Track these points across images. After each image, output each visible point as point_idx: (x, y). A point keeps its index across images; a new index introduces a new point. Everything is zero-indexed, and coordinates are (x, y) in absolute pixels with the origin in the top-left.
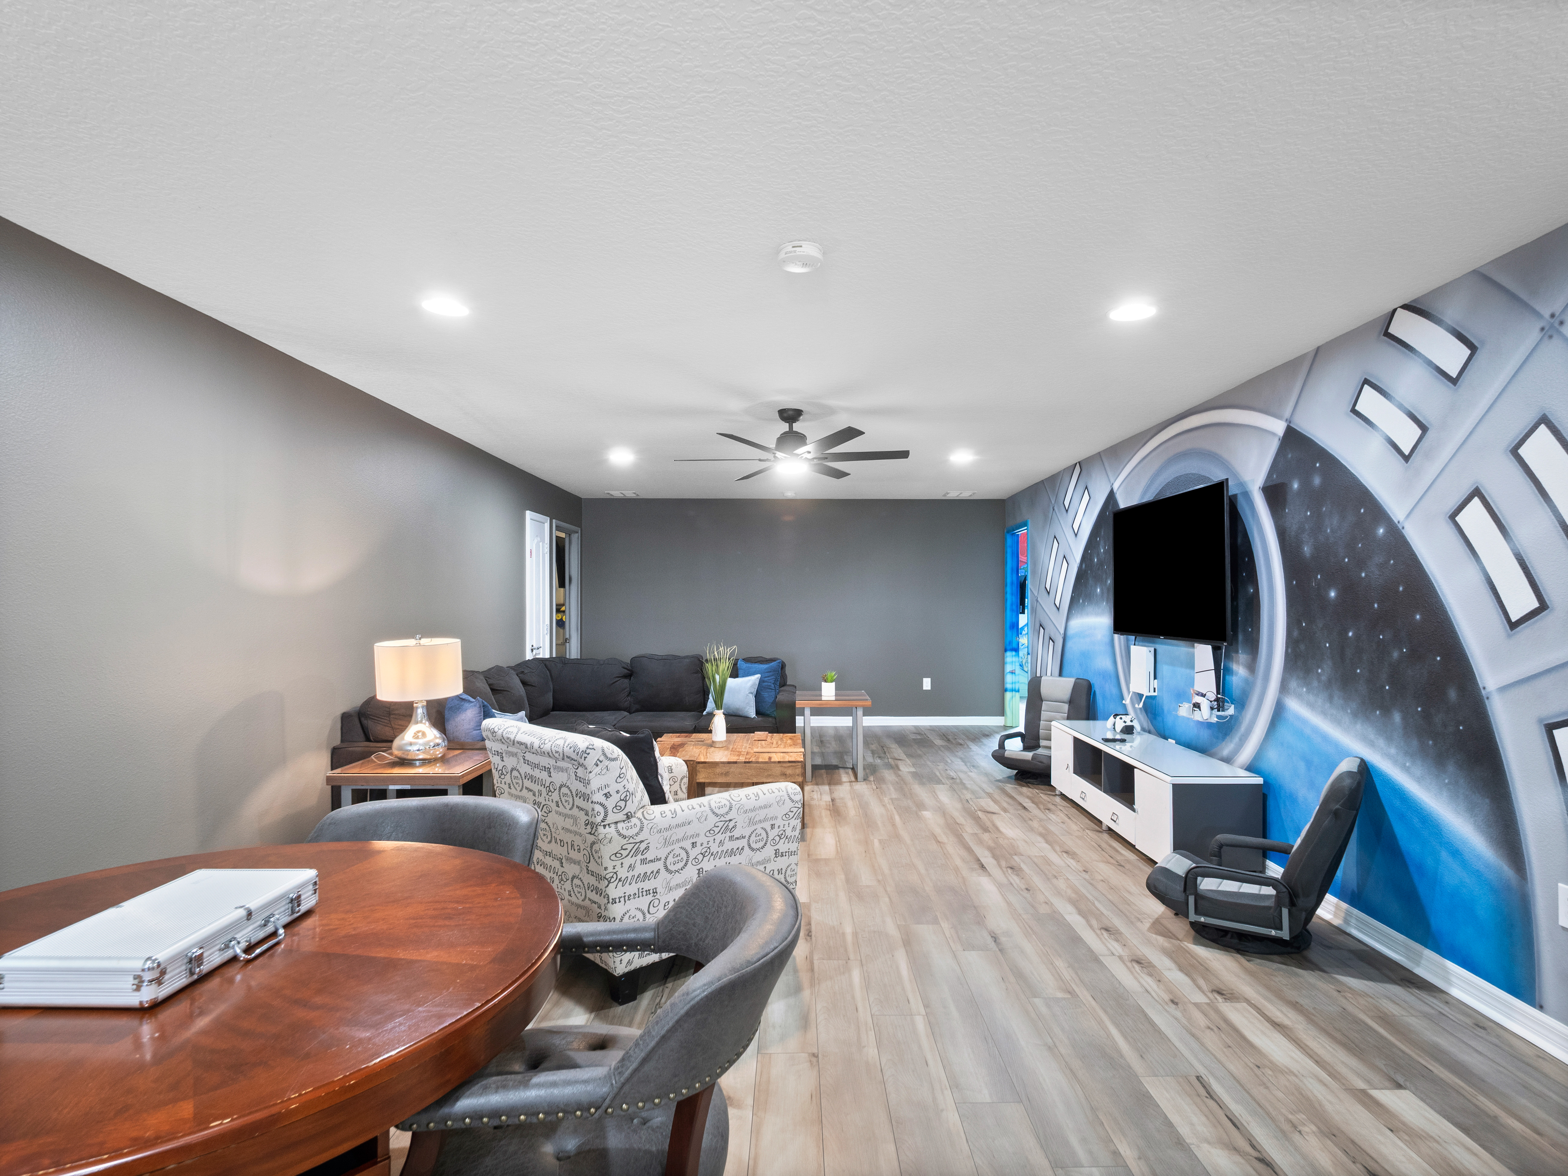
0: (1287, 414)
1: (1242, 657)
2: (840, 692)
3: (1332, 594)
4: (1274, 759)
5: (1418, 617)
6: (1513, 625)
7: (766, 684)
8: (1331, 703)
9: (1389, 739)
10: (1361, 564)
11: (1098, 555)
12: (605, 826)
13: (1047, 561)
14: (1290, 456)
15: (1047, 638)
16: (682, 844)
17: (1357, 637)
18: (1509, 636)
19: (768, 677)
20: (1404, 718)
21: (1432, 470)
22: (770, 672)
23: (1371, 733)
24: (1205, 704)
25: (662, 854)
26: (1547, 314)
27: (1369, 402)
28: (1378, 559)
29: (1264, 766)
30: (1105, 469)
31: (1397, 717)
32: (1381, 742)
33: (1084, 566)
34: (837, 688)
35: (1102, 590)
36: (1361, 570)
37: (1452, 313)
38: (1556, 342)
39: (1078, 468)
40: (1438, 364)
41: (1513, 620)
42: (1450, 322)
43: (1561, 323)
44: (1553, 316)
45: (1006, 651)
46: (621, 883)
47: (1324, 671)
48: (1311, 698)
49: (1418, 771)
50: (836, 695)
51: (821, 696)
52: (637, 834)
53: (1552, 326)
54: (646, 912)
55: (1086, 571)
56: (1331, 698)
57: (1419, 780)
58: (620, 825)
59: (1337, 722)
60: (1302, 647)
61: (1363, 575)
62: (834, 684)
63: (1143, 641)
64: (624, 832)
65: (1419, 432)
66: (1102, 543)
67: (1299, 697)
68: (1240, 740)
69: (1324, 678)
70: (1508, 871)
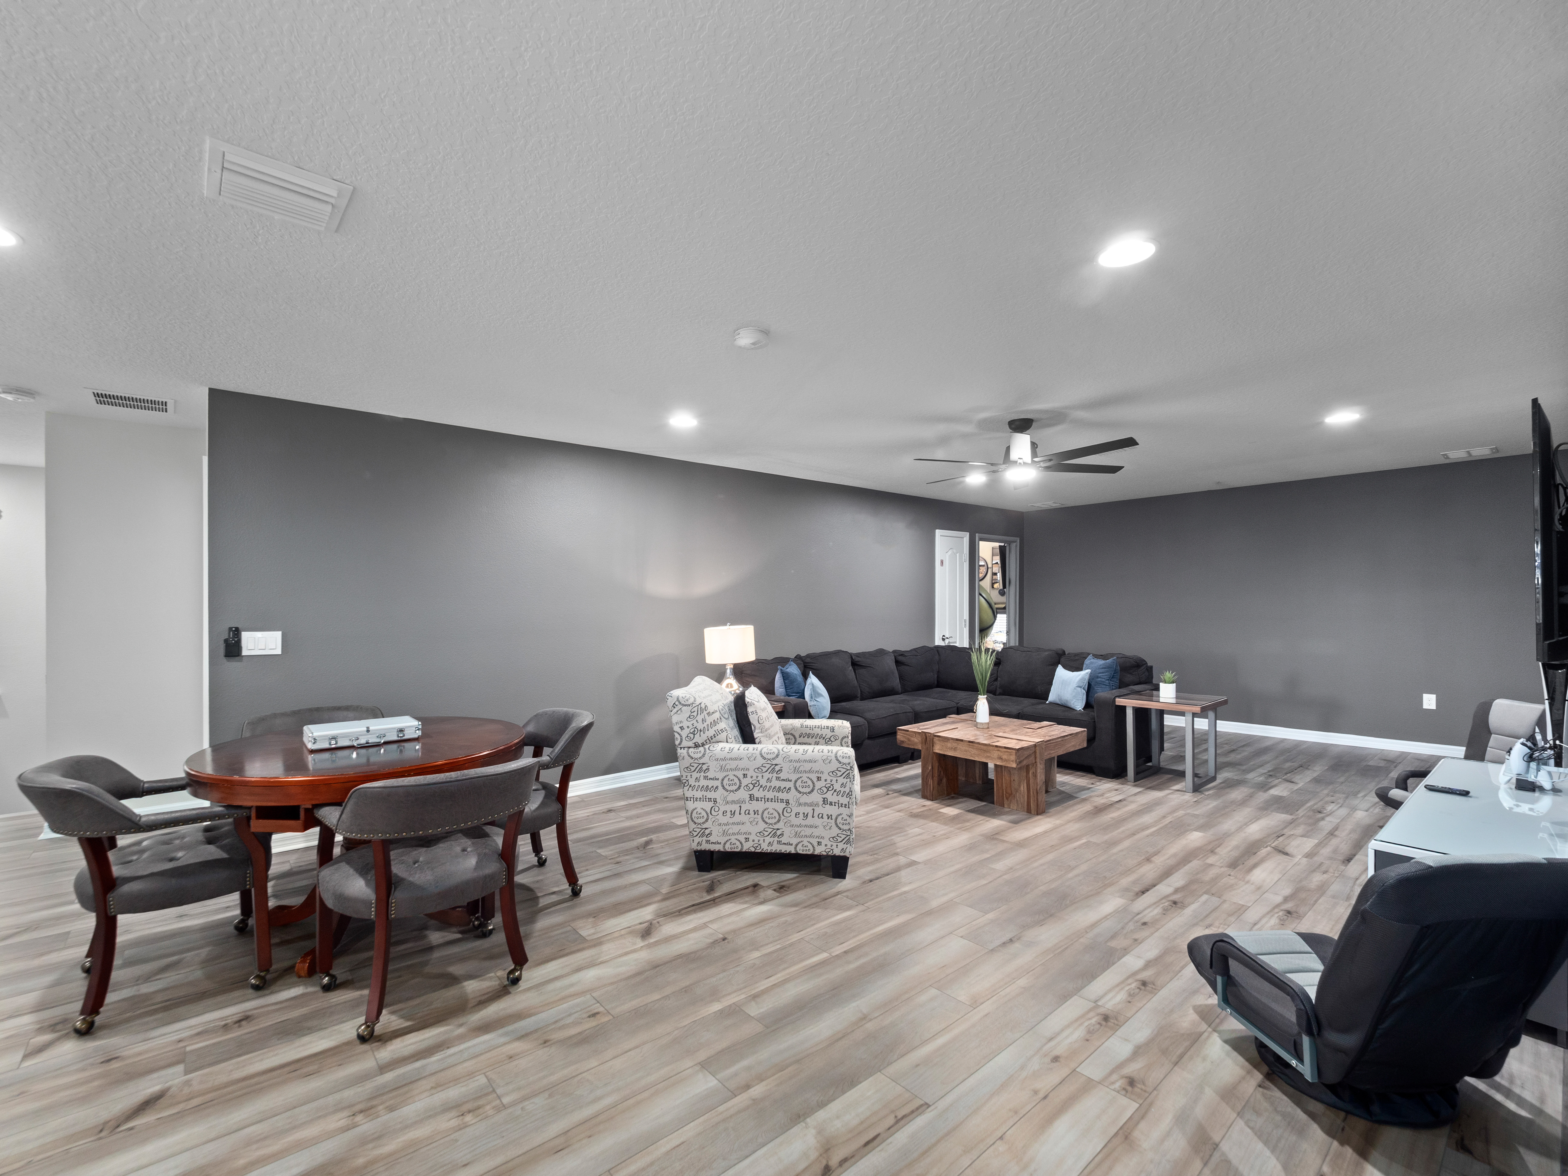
7: (1099, 679)
12: (681, 748)
16: (736, 773)
19: (1103, 673)
22: (1105, 668)
25: (720, 776)
34: (1178, 690)
46: (691, 788)
52: (700, 758)
54: (709, 812)
58: (691, 750)
64: (692, 754)
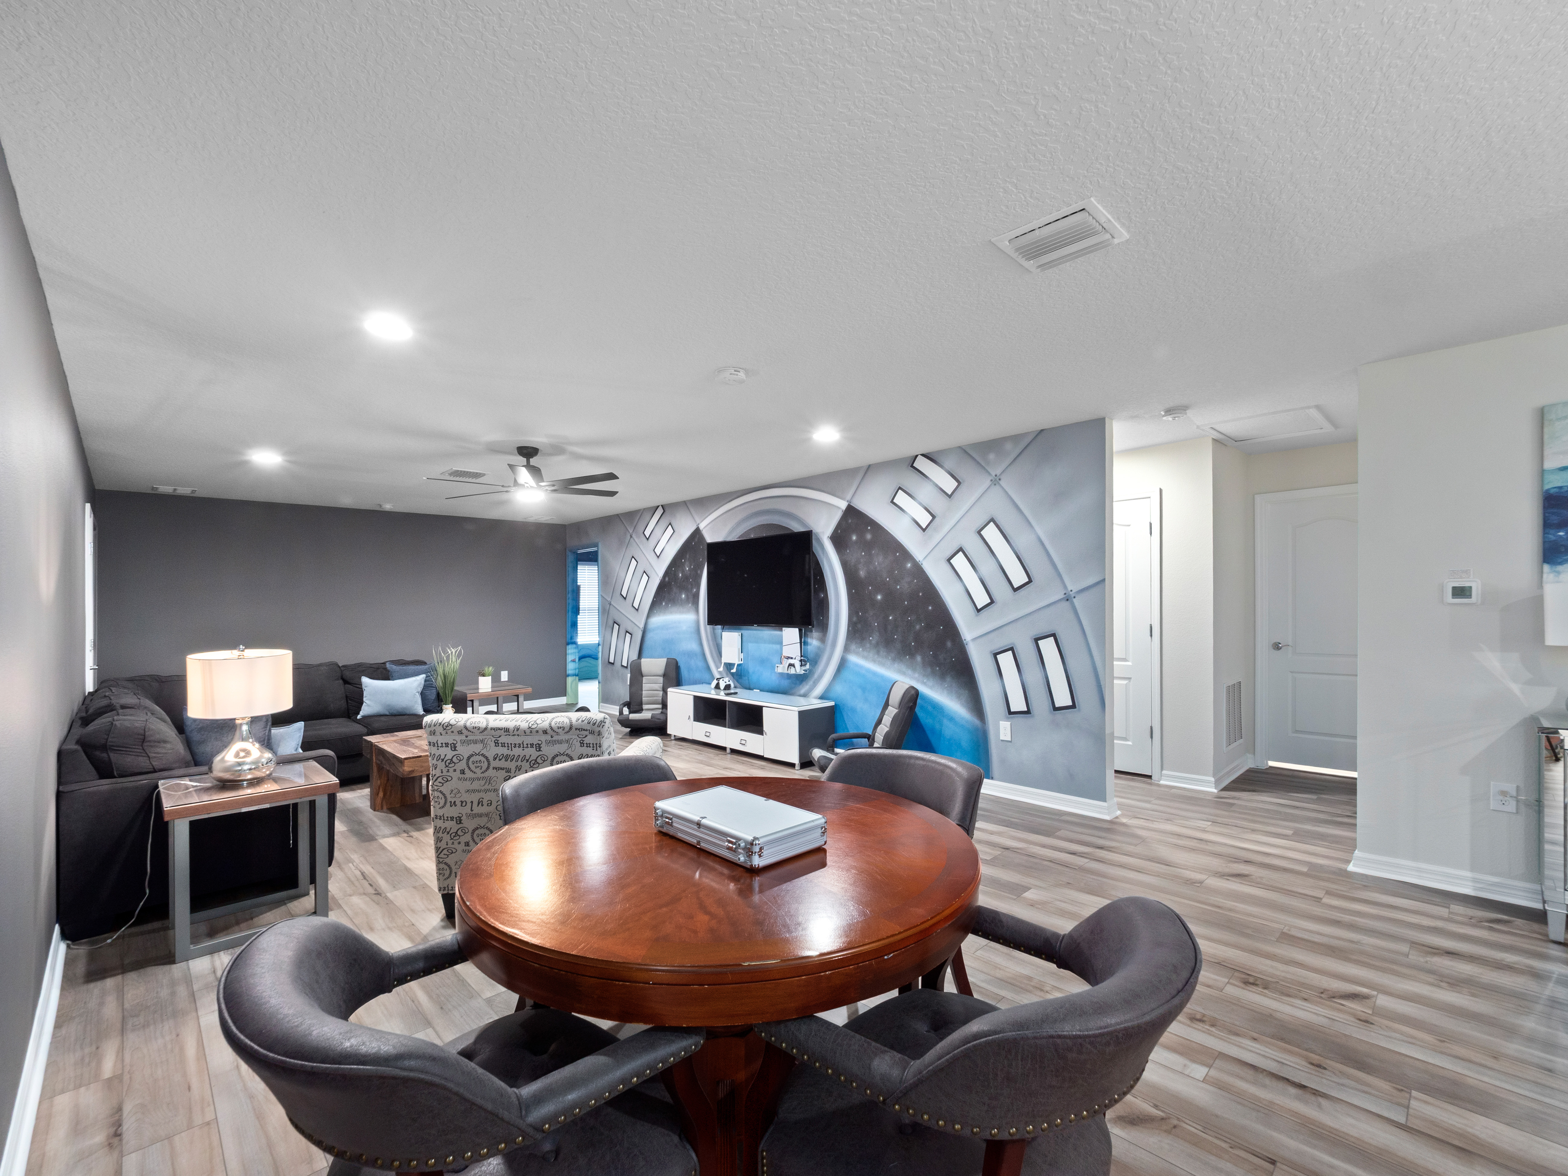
0: (849, 497)
1: (815, 634)
2: (495, 684)
3: (879, 597)
4: (839, 689)
5: (930, 608)
6: (979, 611)
8: (878, 655)
9: (914, 670)
10: (897, 582)
11: (683, 572)
13: (622, 574)
14: (850, 521)
15: (622, 632)
17: (895, 620)
18: (977, 615)
20: (923, 659)
21: (937, 537)
23: (903, 667)
24: (797, 664)
26: (994, 475)
27: (901, 499)
28: (907, 579)
29: (832, 695)
30: (691, 514)
31: (919, 658)
32: (910, 672)
33: (667, 579)
35: (687, 596)
36: (897, 584)
37: (949, 463)
38: (997, 487)
39: (660, 511)
40: (941, 487)
41: (979, 608)
42: (947, 468)
43: (1000, 479)
44: (996, 476)
45: (568, 644)
47: (874, 638)
48: (865, 653)
49: (931, 683)
50: (492, 687)
51: (478, 689)
53: (996, 480)
55: (669, 583)
56: (878, 653)
57: (931, 688)
59: (882, 664)
60: (859, 626)
61: (898, 587)
62: (490, 678)
63: (728, 629)
65: (931, 518)
66: (687, 563)
67: (857, 654)
68: (814, 682)
69: (873, 642)
70: (977, 722)
